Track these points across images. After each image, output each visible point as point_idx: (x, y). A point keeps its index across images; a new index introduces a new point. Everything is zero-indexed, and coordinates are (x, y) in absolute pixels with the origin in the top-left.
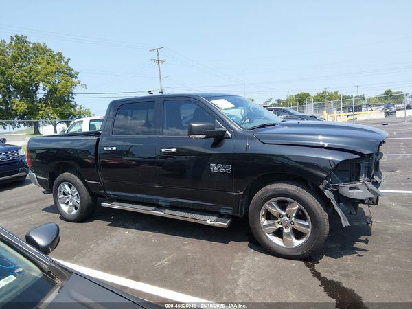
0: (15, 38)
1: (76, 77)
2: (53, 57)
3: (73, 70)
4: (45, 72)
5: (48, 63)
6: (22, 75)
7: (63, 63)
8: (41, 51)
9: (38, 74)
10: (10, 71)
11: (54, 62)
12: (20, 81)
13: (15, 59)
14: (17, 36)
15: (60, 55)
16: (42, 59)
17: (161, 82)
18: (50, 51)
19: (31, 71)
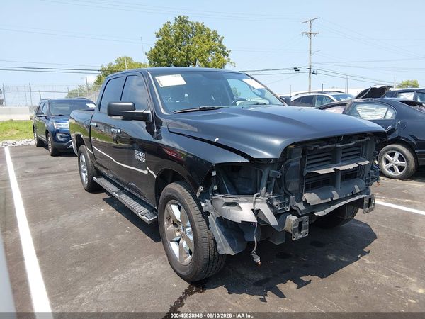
0: (178, 19)
1: (228, 55)
2: (209, 36)
3: (225, 48)
4: (200, 50)
5: (204, 42)
6: (181, 55)
7: (217, 42)
8: (199, 30)
9: (194, 52)
10: (172, 51)
11: (209, 41)
12: (179, 61)
13: (177, 39)
14: (180, 17)
15: (215, 33)
16: (199, 38)
17: (310, 57)
18: (208, 30)
19: (188, 50)
